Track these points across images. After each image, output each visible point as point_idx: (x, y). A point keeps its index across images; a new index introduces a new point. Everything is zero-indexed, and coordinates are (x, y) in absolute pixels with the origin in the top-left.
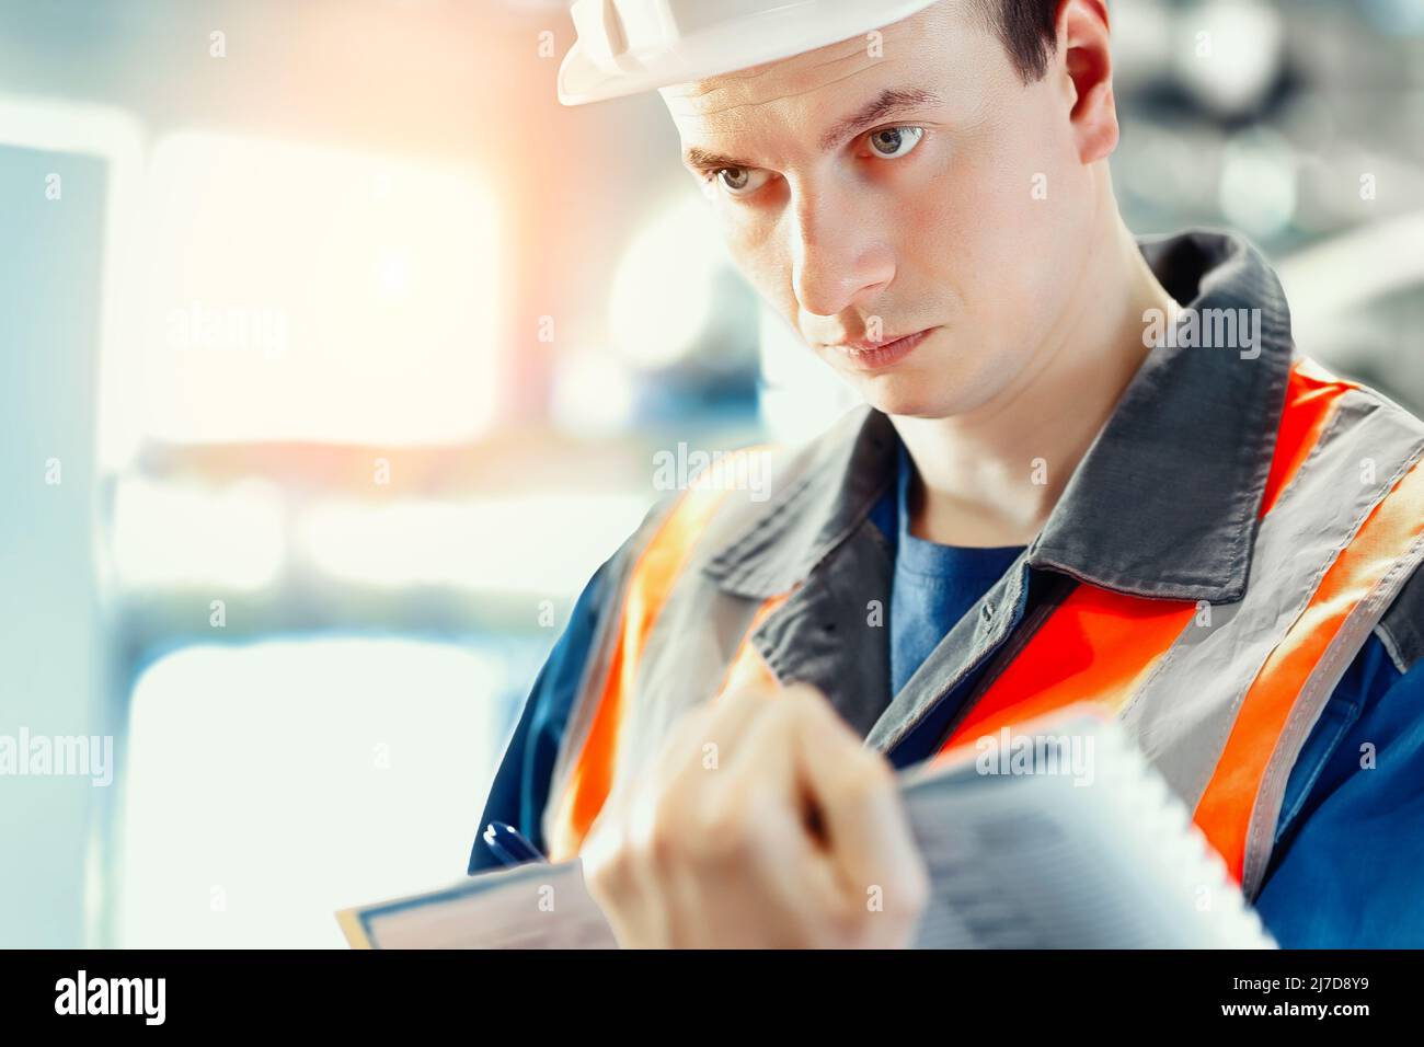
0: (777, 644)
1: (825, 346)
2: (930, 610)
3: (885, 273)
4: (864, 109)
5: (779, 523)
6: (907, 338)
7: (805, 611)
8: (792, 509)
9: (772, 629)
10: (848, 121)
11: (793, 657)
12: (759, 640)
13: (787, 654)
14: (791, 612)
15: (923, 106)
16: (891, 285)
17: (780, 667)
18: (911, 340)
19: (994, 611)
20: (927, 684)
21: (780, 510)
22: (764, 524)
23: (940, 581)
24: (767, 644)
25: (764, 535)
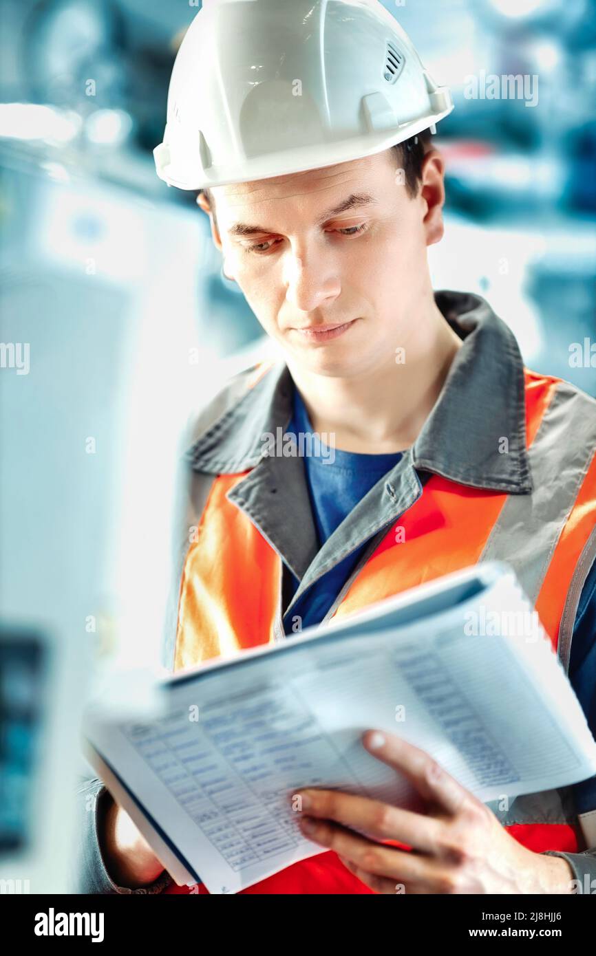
0: (247, 499)
1: (291, 329)
2: (345, 487)
3: (336, 292)
4: (341, 205)
5: (219, 434)
6: (343, 325)
7: (260, 482)
8: (225, 427)
9: (242, 490)
10: (332, 210)
11: (258, 506)
12: (234, 497)
13: (254, 504)
14: (251, 483)
15: (369, 204)
16: (339, 297)
17: (251, 511)
18: (346, 326)
19: (395, 491)
20: (356, 526)
21: (217, 428)
22: (210, 435)
23: (349, 471)
24: (240, 500)
25: (211, 441)
